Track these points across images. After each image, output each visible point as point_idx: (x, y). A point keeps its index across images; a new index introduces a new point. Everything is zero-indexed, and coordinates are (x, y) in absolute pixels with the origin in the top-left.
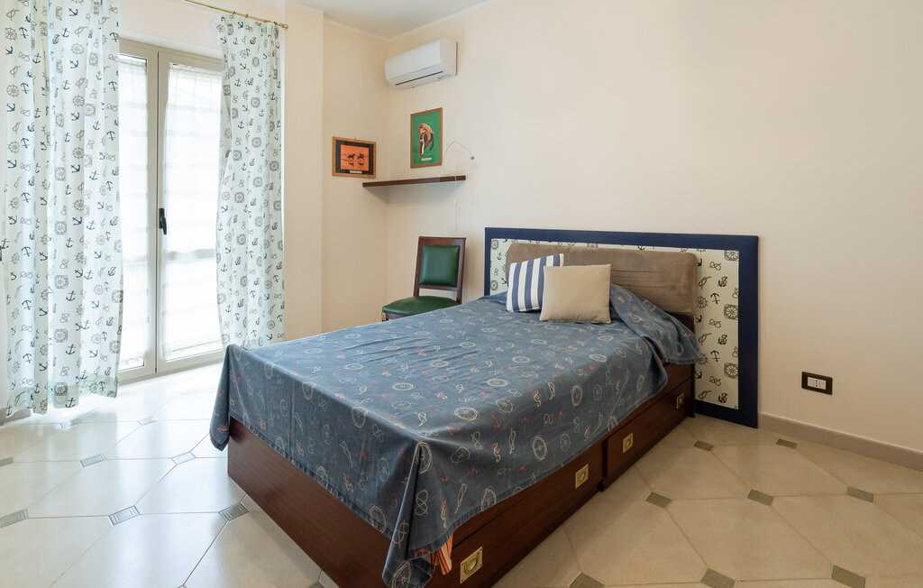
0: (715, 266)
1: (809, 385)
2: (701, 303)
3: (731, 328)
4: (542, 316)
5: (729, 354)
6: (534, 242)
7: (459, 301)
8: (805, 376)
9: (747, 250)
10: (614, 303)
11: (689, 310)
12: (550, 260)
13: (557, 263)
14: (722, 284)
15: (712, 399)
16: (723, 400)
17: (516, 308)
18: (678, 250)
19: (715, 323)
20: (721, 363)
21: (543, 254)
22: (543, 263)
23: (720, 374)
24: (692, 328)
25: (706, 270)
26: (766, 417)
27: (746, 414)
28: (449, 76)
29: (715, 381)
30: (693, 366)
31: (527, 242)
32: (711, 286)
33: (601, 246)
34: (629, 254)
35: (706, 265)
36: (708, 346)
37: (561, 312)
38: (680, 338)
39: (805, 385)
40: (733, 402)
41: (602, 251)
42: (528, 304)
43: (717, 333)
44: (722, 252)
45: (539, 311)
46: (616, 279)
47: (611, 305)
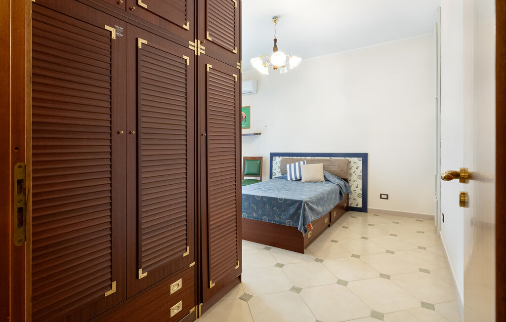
0: (355, 163)
1: (382, 197)
2: (351, 175)
3: (360, 182)
4: (302, 181)
5: (359, 191)
6: (291, 157)
7: (261, 181)
8: (381, 195)
9: (364, 157)
10: (326, 176)
11: (347, 177)
12: (302, 163)
13: (304, 164)
14: (357, 168)
15: (354, 205)
16: (357, 205)
17: (291, 179)
18: (343, 158)
19: (355, 181)
20: (357, 193)
21: (299, 161)
22: (299, 164)
23: (356, 197)
24: (348, 182)
25: (352, 164)
26: (370, 209)
27: (364, 209)
28: (254, 94)
29: (355, 199)
30: (348, 194)
31: (288, 157)
32: (354, 169)
33: (316, 158)
34: (327, 160)
35: (352, 163)
36: (353, 188)
37: (309, 179)
38: (345, 186)
39: (381, 198)
40: (360, 206)
41: (318, 159)
42: (296, 178)
43: (355, 184)
44: (357, 158)
45: (301, 180)
46: (325, 169)
47: (324, 176)
